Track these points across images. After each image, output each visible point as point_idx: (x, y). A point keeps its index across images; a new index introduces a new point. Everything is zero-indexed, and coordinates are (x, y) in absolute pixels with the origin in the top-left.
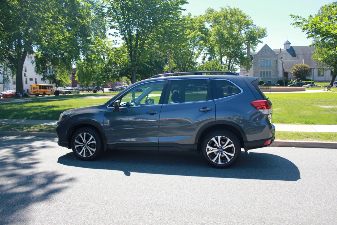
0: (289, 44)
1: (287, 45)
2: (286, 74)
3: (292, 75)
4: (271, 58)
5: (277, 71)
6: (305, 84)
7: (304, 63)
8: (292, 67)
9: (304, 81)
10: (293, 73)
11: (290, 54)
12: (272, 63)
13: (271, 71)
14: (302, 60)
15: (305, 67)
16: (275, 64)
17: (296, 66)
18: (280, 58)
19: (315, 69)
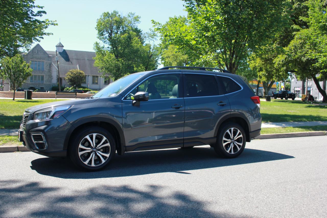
0: (62, 47)
1: (60, 48)
2: (60, 80)
3: (67, 81)
4: (44, 61)
5: (50, 76)
6: (83, 91)
7: (80, 69)
8: (66, 73)
9: (81, 89)
10: (67, 79)
11: (63, 58)
12: (45, 66)
13: (43, 76)
14: (77, 65)
15: (80, 73)
16: (49, 68)
17: (71, 71)
18: (56, 61)
19: (89, 76)
